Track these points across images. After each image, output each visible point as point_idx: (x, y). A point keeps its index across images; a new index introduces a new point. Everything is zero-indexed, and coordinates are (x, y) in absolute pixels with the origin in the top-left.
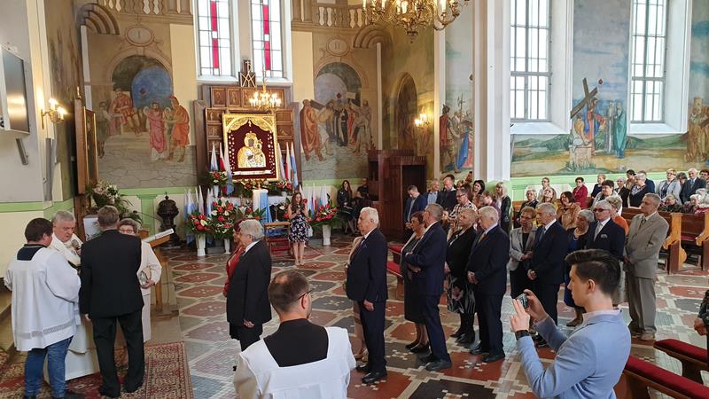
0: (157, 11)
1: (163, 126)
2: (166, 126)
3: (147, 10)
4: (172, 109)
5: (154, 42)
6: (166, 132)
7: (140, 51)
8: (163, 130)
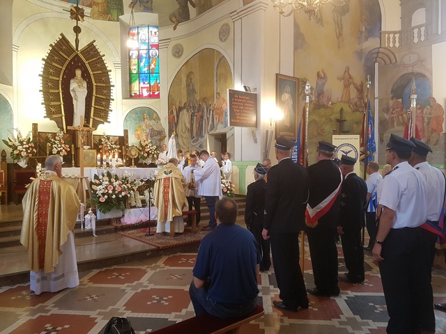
0: (423, 39)
1: (423, 120)
2: (426, 120)
3: (416, 40)
4: (431, 107)
5: (421, 61)
6: (425, 124)
7: (410, 70)
8: (423, 123)
